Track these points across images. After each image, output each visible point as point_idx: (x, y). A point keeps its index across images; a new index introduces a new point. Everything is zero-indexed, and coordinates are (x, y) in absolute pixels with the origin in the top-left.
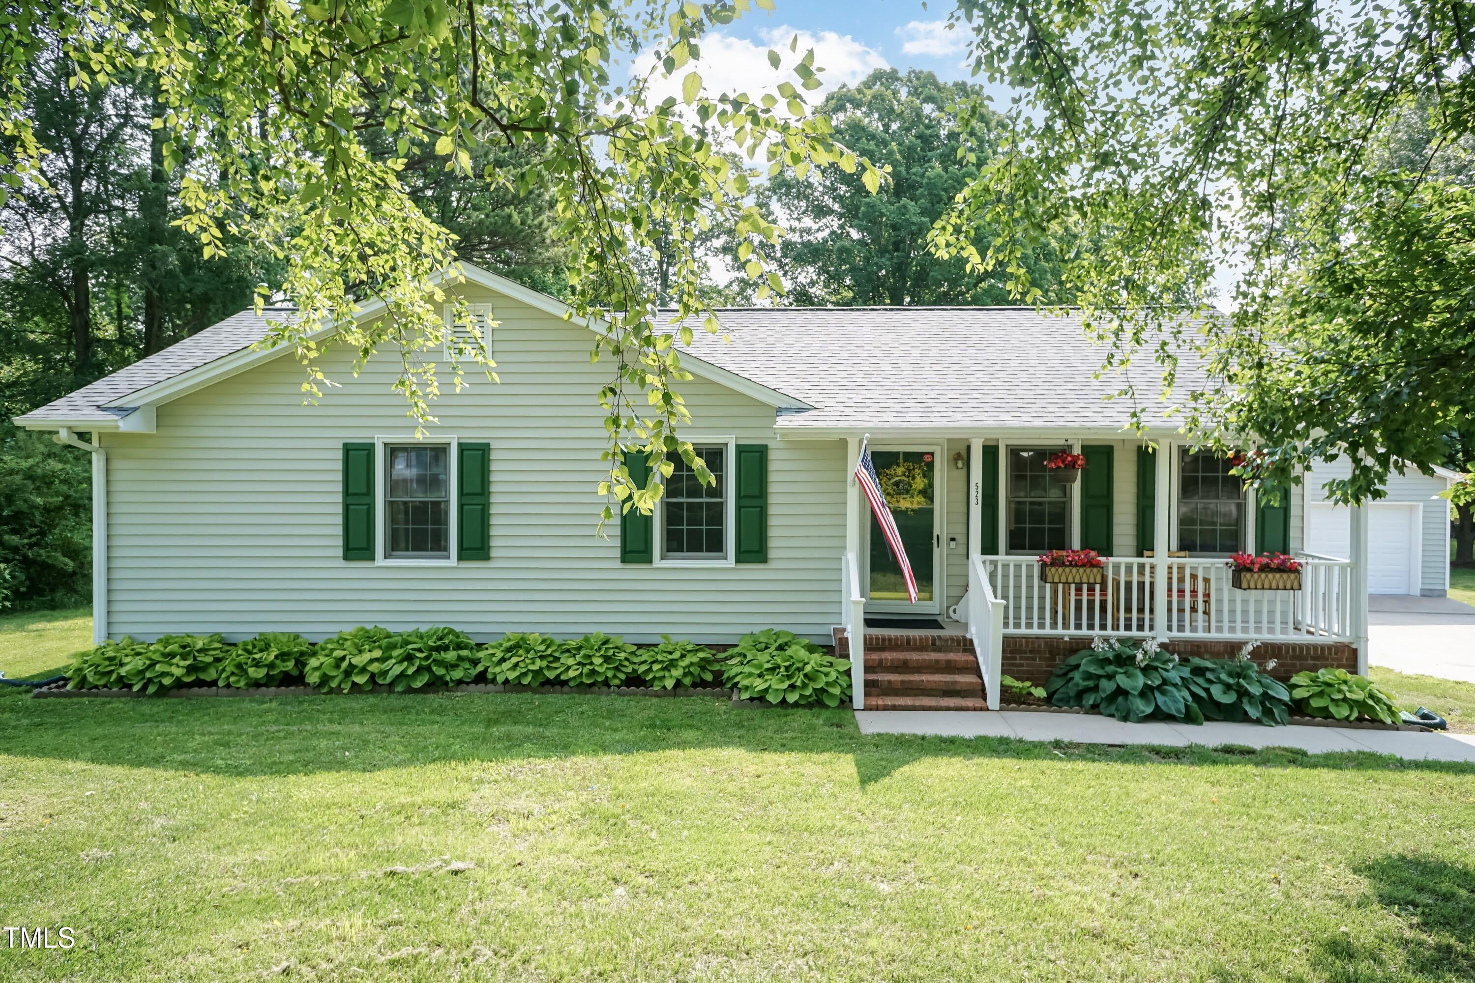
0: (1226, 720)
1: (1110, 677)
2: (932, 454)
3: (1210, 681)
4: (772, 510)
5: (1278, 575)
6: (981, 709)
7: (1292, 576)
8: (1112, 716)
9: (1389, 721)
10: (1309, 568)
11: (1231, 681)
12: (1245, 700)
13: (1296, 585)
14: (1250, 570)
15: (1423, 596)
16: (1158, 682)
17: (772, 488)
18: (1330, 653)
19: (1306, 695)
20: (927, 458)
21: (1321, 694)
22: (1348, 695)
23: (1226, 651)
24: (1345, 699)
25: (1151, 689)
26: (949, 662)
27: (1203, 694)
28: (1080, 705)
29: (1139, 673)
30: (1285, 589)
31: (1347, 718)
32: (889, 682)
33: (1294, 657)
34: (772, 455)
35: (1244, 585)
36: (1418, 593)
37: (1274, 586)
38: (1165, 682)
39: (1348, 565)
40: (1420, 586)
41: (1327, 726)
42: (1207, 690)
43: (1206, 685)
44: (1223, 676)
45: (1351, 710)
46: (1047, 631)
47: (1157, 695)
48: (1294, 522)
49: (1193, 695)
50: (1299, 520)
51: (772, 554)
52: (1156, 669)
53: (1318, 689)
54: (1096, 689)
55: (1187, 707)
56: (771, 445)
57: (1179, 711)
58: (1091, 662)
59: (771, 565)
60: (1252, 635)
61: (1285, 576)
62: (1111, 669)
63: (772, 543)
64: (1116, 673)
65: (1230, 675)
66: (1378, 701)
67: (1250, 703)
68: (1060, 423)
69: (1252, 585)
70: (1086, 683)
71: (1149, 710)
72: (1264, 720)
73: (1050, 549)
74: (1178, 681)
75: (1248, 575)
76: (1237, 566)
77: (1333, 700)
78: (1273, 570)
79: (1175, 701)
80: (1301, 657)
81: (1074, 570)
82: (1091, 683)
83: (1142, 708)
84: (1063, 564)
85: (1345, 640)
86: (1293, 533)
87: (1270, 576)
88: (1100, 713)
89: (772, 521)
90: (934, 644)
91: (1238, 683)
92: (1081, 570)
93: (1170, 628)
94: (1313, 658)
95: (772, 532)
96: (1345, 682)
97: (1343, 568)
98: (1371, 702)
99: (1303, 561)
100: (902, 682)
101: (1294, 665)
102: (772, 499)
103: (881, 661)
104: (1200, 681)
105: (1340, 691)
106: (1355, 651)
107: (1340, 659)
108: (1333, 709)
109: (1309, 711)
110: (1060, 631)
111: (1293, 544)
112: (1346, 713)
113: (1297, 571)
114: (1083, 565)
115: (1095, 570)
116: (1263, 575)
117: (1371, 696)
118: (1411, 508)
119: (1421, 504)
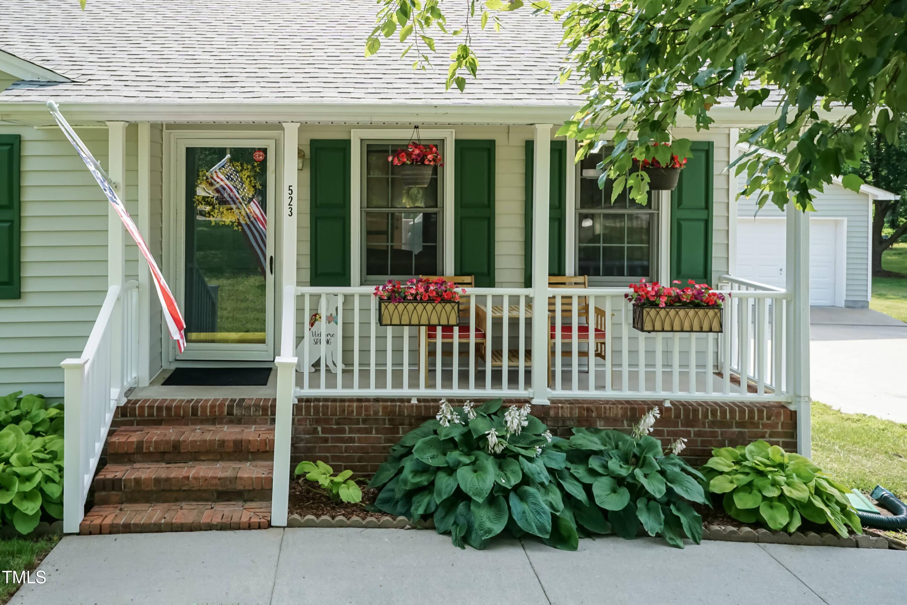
0: (614, 534)
1: (451, 470)
2: (265, 151)
3: (593, 473)
4: (27, 226)
5: (691, 312)
6: (259, 527)
7: (711, 313)
8: (447, 533)
9: (844, 533)
10: (736, 301)
11: (624, 472)
12: (640, 504)
13: (715, 326)
14: (654, 305)
15: (847, 307)
16: (515, 480)
17: (27, 196)
18: (761, 418)
19: (728, 488)
20: (259, 157)
21: (749, 487)
22: (787, 491)
23: (624, 415)
24: (782, 497)
25: (505, 492)
26: (238, 443)
27: (580, 495)
28: (407, 514)
29: (490, 465)
30: (701, 331)
31: (785, 529)
32: (137, 481)
33: (713, 424)
34: (28, 150)
35: (648, 326)
36: (843, 304)
37: (687, 327)
38: (526, 480)
39: (785, 296)
40: (844, 298)
41: (757, 540)
42: (588, 488)
43: (587, 480)
44: (614, 465)
45: (791, 515)
46: (389, 392)
47: (514, 500)
48: (717, 238)
49: (567, 497)
50: (723, 235)
51: (27, 286)
52: (516, 456)
53: (743, 479)
54: (430, 488)
55: (555, 519)
56: (26, 134)
57: (541, 528)
58: (429, 444)
59: (27, 301)
60: (660, 394)
61: (701, 312)
62: (454, 455)
63: (27, 272)
64: (459, 464)
65: (625, 459)
66: (827, 499)
67: (648, 509)
68: (400, 100)
69: (658, 327)
70: (417, 480)
71: (498, 528)
72: (668, 535)
73: (417, 274)
74: (545, 477)
75: (653, 312)
76: (639, 299)
77: (765, 498)
78: (685, 305)
79: (538, 512)
80: (723, 424)
81: (420, 307)
82: (423, 480)
83: (488, 525)
84: (404, 299)
85: (781, 399)
86: (716, 252)
87: (682, 313)
88: (433, 528)
89: (27, 241)
90: (230, 413)
91: (633, 476)
92: (429, 307)
93: (551, 382)
94: (740, 424)
95: (27, 256)
96: (782, 466)
97: (777, 300)
98: (818, 503)
99: (725, 291)
100: (157, 481)
101: (714, 434)
102: (28, 211)
103: (140, 444)
104: (580, 471)
105: (775, 484)
106: (793, 415)
107: (775, 426)
108: (765, 513)
109: (732, 513)
110: (405, 391)
111: (716, 266)
112: (783, 520)
113: (716, 306)
114: (431, 300)
115: (448, 307)
116: (672, 312)
117: (818, 492)
118: (836, 223)
119: (845, 219)
